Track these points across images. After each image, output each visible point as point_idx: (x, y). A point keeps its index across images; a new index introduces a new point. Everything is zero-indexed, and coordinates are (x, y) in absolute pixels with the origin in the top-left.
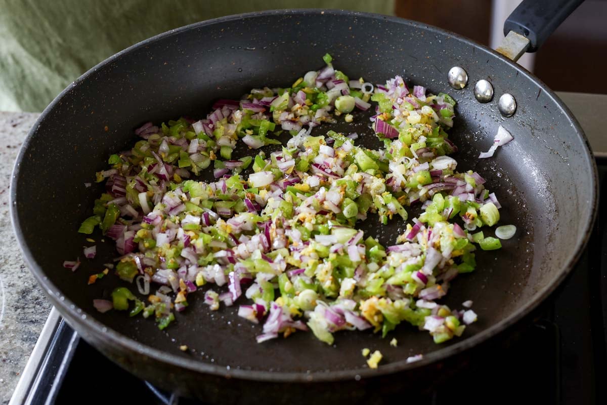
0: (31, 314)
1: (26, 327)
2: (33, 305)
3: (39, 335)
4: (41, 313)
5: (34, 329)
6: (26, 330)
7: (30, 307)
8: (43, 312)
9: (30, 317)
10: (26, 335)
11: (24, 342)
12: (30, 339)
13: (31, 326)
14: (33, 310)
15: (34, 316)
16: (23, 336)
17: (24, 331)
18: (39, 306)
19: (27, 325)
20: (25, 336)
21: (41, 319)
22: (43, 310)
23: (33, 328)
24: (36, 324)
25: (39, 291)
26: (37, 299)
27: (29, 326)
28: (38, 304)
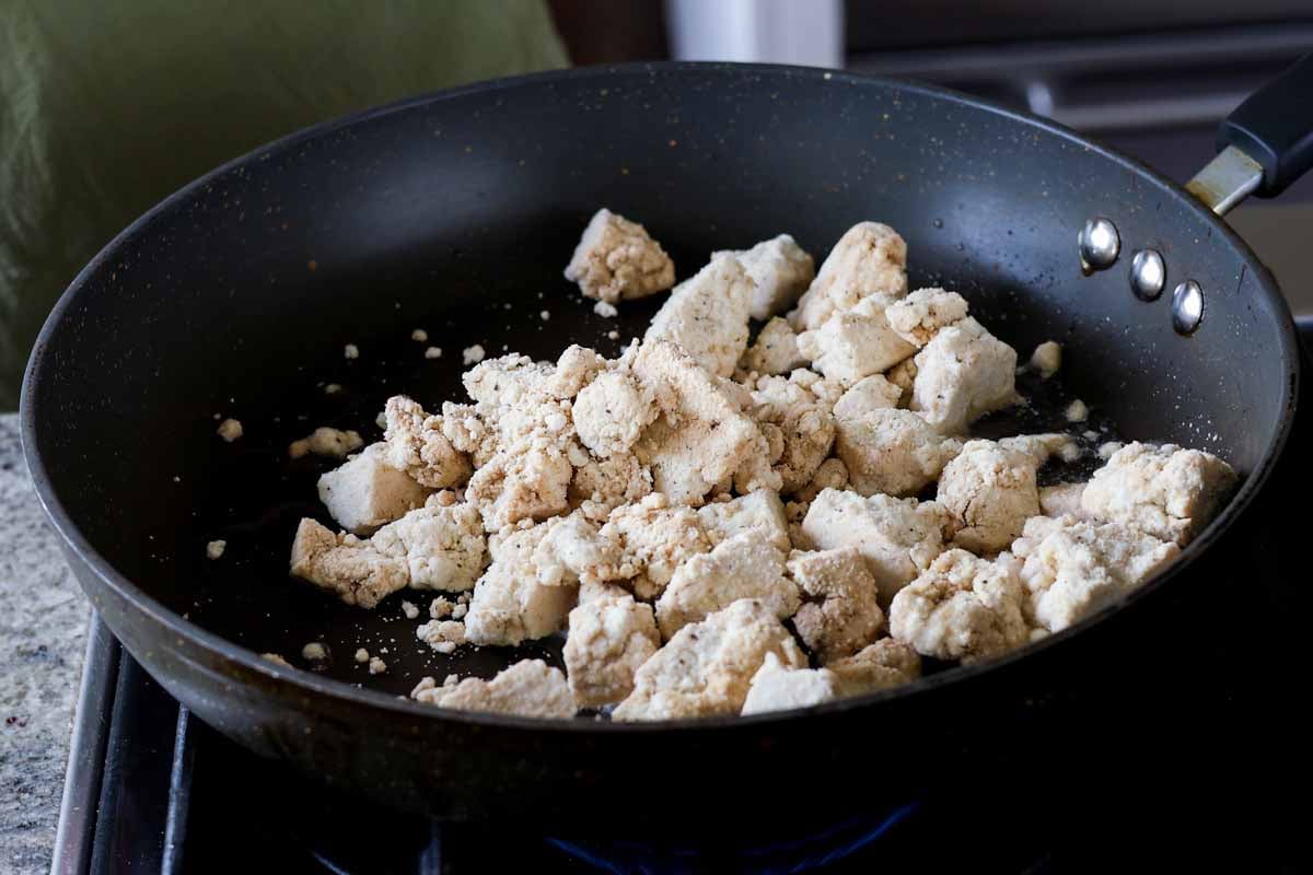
0: (15, 812)
1: (12, 838)
2: (15, 795)
3: (51, 850)
4: (37, 807)
5: (34, 840)
6: (16, 846)
7: (7, 799)
8: (41, 805)
9: (17, 818)
10: (18, 853)
11: (19, 868)
12: (31, 859)
13: (24, 837)
14: (17, 804)
15: (23, 816)
16: (11, 857)
17: (11, 848)
18: (27, 795)
19: (15, 836)
20: (17, 857)
21: (42, 819)
22: (39, 801)
23: (30, 839)
24: (33, 830)
25: (17, 766)
26: (18, 782)
27: (17, 837)
28: (25, 791)
